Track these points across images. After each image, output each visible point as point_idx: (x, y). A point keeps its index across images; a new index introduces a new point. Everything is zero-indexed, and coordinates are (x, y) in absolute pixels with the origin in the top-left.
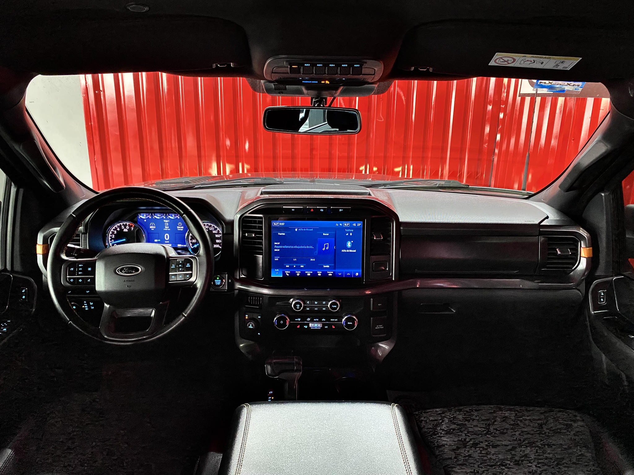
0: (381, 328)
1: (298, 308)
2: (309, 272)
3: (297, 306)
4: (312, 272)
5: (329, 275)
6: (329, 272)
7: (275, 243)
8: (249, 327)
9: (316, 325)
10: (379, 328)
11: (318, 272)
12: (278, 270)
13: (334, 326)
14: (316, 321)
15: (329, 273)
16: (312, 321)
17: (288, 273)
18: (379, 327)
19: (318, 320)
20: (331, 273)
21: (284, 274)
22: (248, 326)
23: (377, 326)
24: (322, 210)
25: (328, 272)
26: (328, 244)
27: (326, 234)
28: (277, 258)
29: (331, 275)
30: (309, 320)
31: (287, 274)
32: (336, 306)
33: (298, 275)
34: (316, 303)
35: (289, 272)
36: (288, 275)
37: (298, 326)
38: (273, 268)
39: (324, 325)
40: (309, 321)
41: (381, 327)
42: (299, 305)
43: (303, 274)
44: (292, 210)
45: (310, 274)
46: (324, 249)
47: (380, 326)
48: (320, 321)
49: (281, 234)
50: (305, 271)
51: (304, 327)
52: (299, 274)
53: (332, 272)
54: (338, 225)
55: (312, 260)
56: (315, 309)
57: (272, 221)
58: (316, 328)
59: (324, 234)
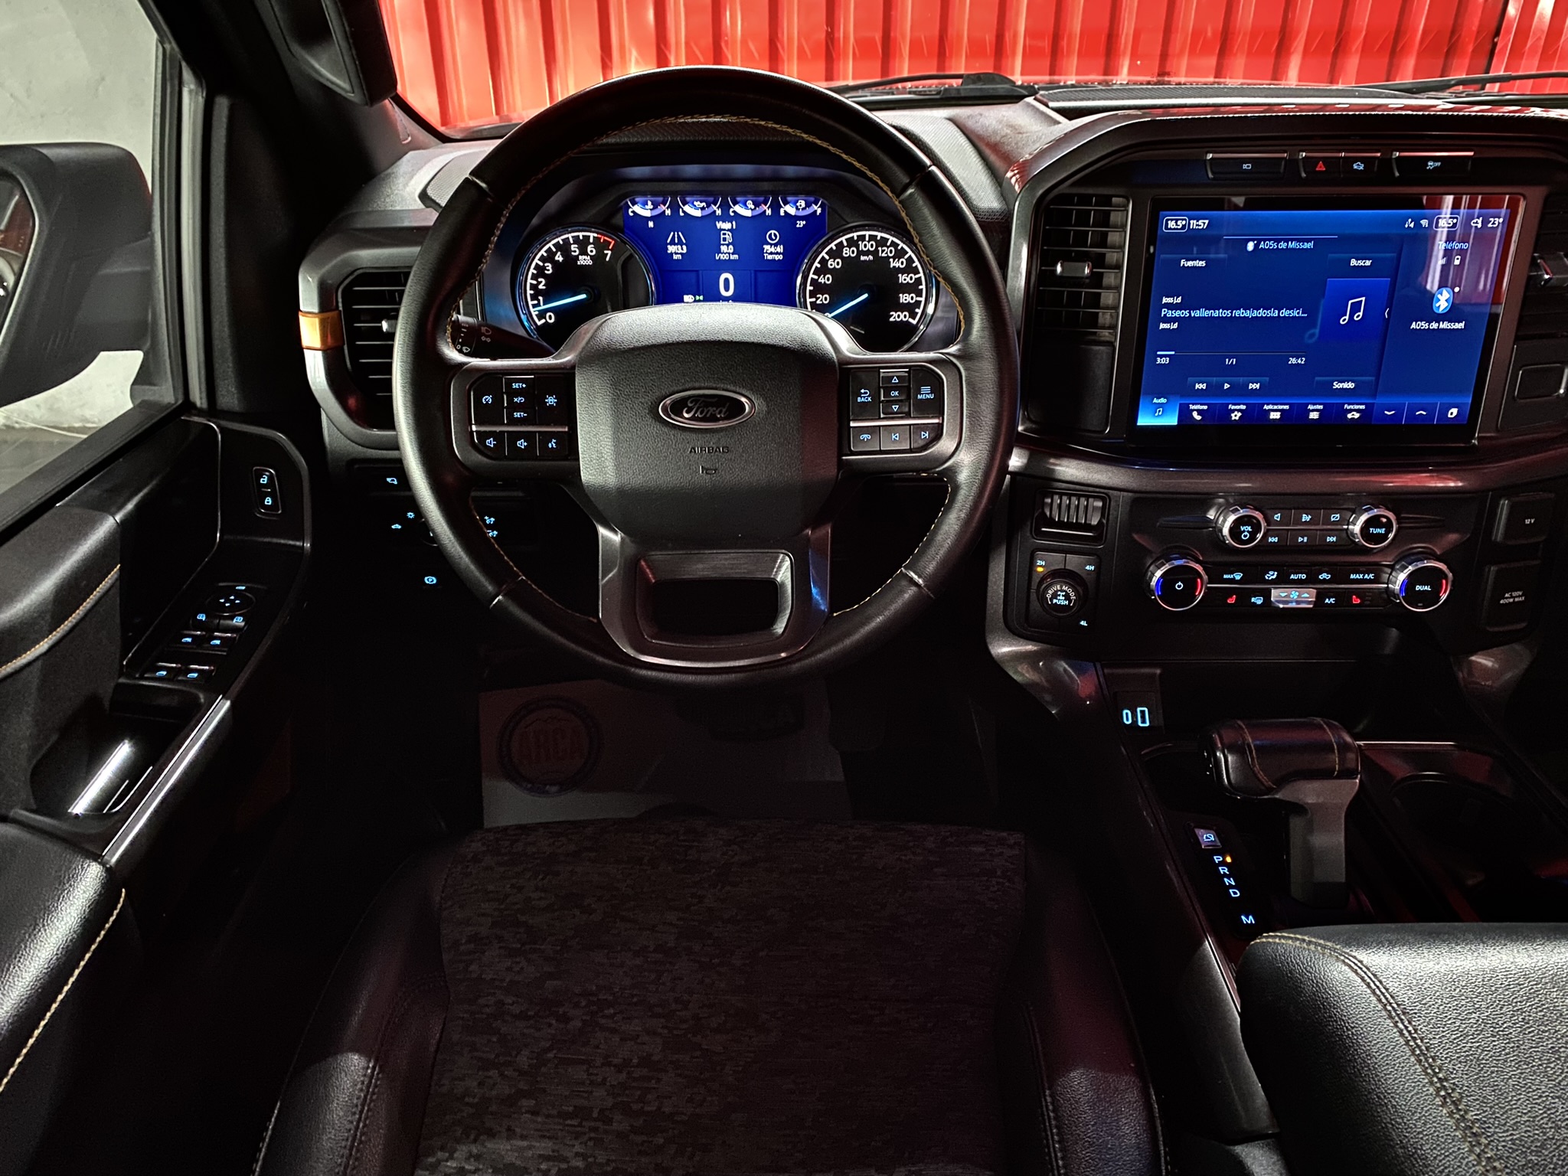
0: (1516, 600)
1: (1244, 537)
2: (1275, 407)
3: (1244, 531)
4: (1286, 407)
5: (1350, 416)
6: (1349, 407)
7: (1165, 300)
8: (1055, 601)
9: (1294, 594)
10: (1511, 600)
11: (1310, 407)
12: (1163, 400)
13: (1357, 597)
14: (1299, 582)
15: (1351, 411)
16: (1283, 581)
17: (1200, 412)
18: (1512, 597)
19: (1304, 577)
20: (1358, 411)
21: (1184, 413)
22: (1049, 596)
23: (1507, 595)
24: (1359, 166)
25: (1346, 406)
26: (1363, 299)
27: (1361, 263)
28: (1166, 356)
29: (1357, 415)
30: (1274, 577)
31: (1195, 414)
32: (1383, 531)
33: (1236, 416)
34: (1306, 518)
35: (1205, 407)
36: (1198, 418)
37: (1231, 597)
38: (1144, 394)
39: (1321, 595)
40: (1273, 582)
41: (1519, 596)
42: (1249, 529)
43: (1254, 414)
44: (1245, 166)
45: (1279, 414)
46: (1344, 320)
47: (1515, 594)
48: (1312, 580)
49: (1190, 264)
50: (1263, 404)
51: (1253, 600)
52: (1240, 414)
53: (1362, 407)
54: (1412, 225)
55: (1293, 361)
56: (1300, 539)
57: (1162, 213)
58: (1294, 605)
59: (1353, 262)
